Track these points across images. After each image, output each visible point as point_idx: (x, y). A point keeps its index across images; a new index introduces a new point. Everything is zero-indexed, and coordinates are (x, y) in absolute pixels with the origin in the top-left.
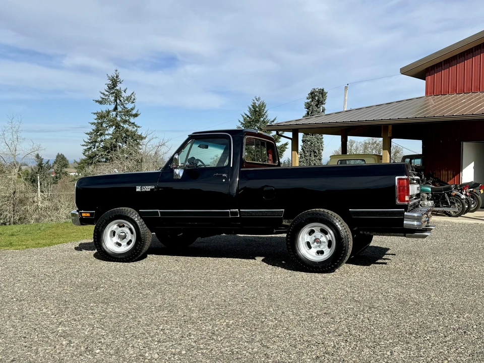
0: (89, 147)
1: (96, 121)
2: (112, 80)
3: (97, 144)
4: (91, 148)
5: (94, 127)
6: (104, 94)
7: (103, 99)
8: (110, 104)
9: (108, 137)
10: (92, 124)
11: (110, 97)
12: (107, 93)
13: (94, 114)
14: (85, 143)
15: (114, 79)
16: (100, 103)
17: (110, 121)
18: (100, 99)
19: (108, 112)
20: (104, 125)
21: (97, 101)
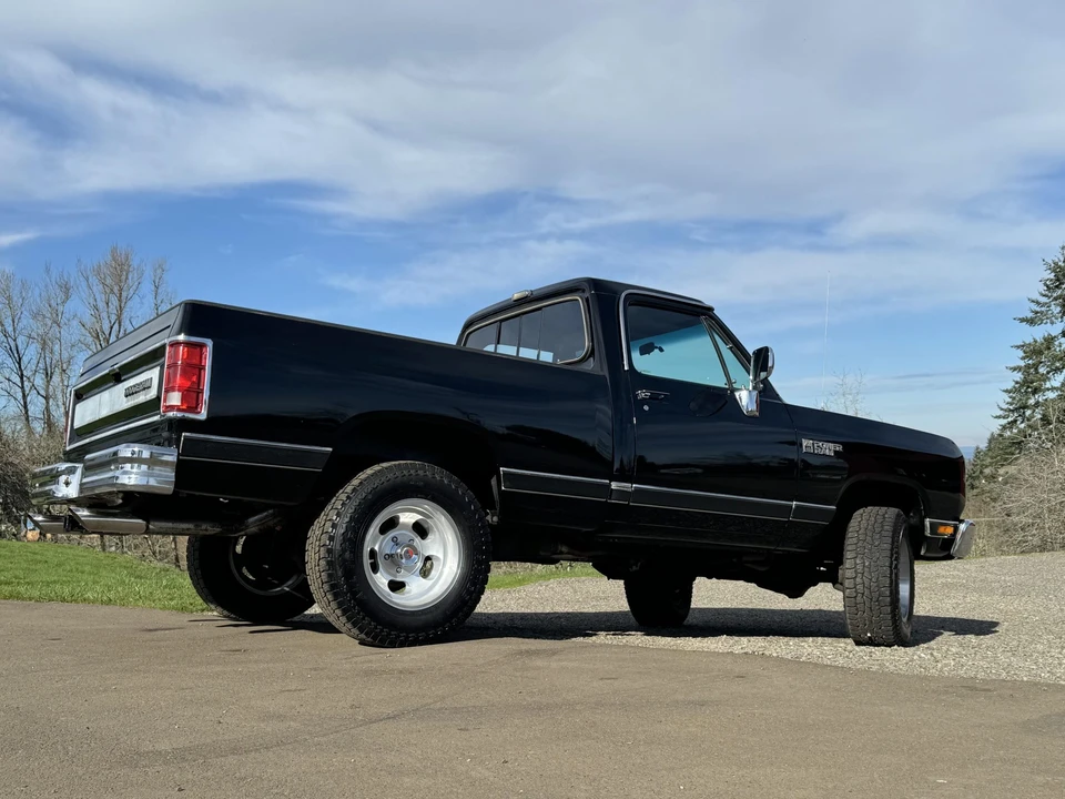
0: (1010, 419)
1: (1022, 363)
2: (1054, 271)
3: (1028, 412)
4: (1015, 421)
5: (1019, 376)
6: (1038, 303)
7: (1037, 313)
8: (1052, 323)
9: (1051, 395)
10: (1014, 369)
11: (1053, 307)
12: (1044, 300)
13: (1018, 347)
14: (1001, 413)
15: (1060, 267)
16: (1031, 322)
17: (1055, 358)
18: (1030, 315)
19: (1049, 341)
20: (1042, 370)
21: (1022, 320)
